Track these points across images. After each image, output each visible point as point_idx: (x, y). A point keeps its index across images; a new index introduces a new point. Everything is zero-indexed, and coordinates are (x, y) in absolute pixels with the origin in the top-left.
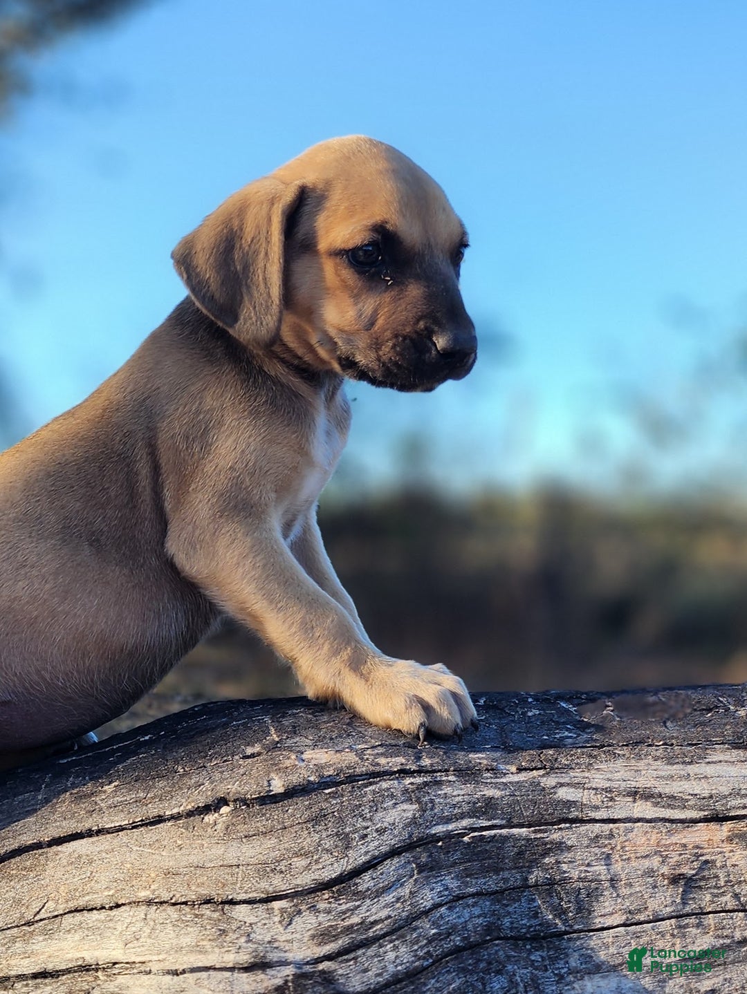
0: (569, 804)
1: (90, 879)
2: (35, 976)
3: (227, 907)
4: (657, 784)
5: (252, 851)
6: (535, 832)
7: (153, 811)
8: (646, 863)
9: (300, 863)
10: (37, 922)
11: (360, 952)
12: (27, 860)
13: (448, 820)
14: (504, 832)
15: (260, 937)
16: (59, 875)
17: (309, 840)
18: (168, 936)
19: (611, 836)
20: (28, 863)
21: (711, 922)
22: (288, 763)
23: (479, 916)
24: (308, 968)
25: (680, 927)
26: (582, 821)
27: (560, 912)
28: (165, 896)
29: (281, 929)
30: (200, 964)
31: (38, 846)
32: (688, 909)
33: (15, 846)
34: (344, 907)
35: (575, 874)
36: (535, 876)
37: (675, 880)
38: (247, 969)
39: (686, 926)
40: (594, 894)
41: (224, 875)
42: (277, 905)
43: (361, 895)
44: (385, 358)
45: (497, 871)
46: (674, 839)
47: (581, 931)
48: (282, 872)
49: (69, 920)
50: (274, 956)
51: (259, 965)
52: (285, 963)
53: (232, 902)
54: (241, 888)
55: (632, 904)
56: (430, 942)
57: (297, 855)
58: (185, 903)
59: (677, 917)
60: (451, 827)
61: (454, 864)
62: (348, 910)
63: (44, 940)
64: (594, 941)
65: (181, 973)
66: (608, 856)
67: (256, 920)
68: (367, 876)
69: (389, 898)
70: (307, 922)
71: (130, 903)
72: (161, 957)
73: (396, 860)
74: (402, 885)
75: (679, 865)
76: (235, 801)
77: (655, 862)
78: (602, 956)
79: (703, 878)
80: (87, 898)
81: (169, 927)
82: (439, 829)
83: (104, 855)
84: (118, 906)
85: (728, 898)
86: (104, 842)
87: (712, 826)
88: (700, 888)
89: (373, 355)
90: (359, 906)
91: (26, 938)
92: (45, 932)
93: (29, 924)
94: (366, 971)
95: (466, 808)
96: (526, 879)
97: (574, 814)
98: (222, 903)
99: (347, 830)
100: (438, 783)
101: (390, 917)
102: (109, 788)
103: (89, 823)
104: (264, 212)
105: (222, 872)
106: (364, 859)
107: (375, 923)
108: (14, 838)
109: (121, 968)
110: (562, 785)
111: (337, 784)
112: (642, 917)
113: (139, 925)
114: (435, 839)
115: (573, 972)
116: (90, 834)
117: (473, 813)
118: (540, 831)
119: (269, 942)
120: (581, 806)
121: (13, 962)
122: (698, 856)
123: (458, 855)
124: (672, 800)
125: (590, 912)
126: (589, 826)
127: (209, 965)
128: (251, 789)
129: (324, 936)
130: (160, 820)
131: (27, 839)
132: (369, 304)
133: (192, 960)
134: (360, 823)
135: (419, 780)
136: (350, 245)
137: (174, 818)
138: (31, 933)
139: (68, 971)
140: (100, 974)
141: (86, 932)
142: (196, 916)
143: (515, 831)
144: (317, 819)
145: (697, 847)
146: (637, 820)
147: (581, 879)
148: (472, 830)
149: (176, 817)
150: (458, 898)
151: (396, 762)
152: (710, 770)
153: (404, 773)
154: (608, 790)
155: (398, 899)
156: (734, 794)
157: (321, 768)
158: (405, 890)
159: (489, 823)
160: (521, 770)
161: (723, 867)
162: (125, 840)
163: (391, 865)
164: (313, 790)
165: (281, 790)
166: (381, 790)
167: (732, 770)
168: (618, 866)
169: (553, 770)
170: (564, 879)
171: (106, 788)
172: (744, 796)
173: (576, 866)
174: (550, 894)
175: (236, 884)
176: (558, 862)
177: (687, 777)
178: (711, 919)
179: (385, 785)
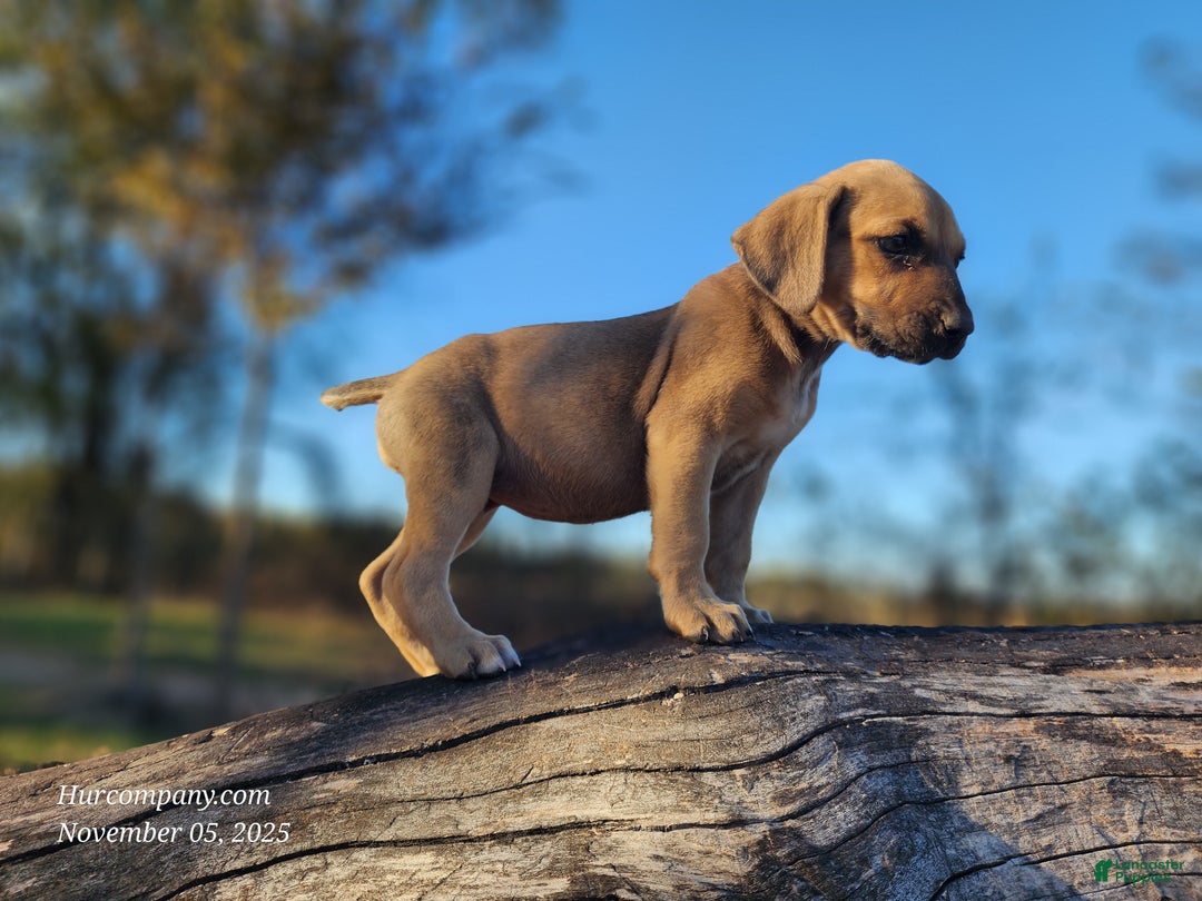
0: (925, 700)
1: (569, 749)
2: (531, 832)
3: (695, 774)
4: (976, 689)
5: (706, 729)
6: (908, 720)
7: (616, 696)
8: (987, 747)
9: (750, 739)
10: (524, 785)
11: (816, 812)
12: (510, 734)
13: (849, 709)
14: (887, 719)
15: (730, 799)
16: (541, 745)
17: (752, 721)
18: (649, 797)
19: (959, 725)
20: (512, 736)
21: (1038, 792)
22: (720, 662)
23: (888, 784)
24: (777, 825)
25: (1018, 796)
26: (936, 713)
27: (938, 783)
28: (640, 764)
29: (746, 793)
30: (685, 822)
31: (516, 722)
32: (1021, 782)
33: (497, 721)
34: (791, 775)
35: (941, 753)
36: (915, 754)
37: (1008, 759)
38: (725, 826)
39: (1022, 795)
40: (957, 769)
41: (688, 748)
42: (738, 772)
43: (802, 765)
44: (900, 330)
45: (890, 749)
46: (1001, 729)
47: (953, 798)
48: (736, 746)
49: (554, 784)
50: (747, 815)
51: (737, 823)
52: (758, 821)
53: (699, 770)
54: (705, 758)
55: (983, 778)
56: (865, 804)
57: (745, 732)
58: (658, 770)
59: (1015, 788)
60: (851, 714)
61: (860, 743)
62: (795, 777)
63: (534, 801)
64: (965, 806)
65: (668, 830)
66: (960, 741)
67: (722, 785)
68: (803, 750)
69: (823, 768)
70: (765, 788)
71: (608, 770)
72: (648, 815)
73: (821, 738)
74: (830, 758)
75: (1007, 748)
76: (685, 689)
77: (991, 746)
78: (973, 817)
79: (1026, 759)
80: (568, 766)
81: (650, 791)
82: (844, 715)
83: (578, 730)
84: (598, 772)
85: (1044, 774)
86: (578, 720)
87: (1023, 720)
88: (1025, 766)
89: (890, 326)
90: (803, 774)
91: (517, 799)
92: (533, 794)
93: (518, 787)
94: (825, 828)
95: (858, 700)
96: (909, 757)
97: (931, 708)
98: (690, 770)
99: (780, 713)
100: (835, 681)
101: (828, 784)
102: (571, 678)
103: (559, 705)
104: (811, 206)
105: (685, 744)
106: (797, 737)
107: (819, 788)
108: (494, 715)
109: (613, 825)
110: (915, 686)
111: (765, 679)
112: (992, 788)
113: (621, 789)
114: (842, 723)
115: (958, 830)
116: (561, 713)
117: (864, 704)
118: (914, 720)
119: (738, 803)
120: (934, 703)
121: (507, 820)
122: (1019, 742)
123: (861, 736)
124: (991, 701)
125: (957, 783)
126: (943, 717)
127: (693, 822)
128: (697, 680)
129: (782, 798)
130: (622, 703)
131: (507, 716)
132: (891, 283)
133: (677, 817)
134: (788, 709)
135: (821, 678)
136: (884, 234)
137: (634, 701)
138: (521, 795)
139: (561, 828)
140: (594, 830)
141: (573, 794)
142: (671, 781)
143: (894, 719)
144: (755, 705)
145: (1017, 735)
146: (973, 714)
147: (945, 758)
148: (866, 717)
149: (635, 701)
150: (871, 769)
151: (799, 664)
152: (1005, 681)
153: (808, 673)
154: (946, 692)
155: (831, 769)
156: (1029, 698)
157: (747, 666)
158: (834, 762)
159: (876, 713)
160: (884, 675)
161: (1037, 750)
162: (595, 718)
163: (819, 742)
164: (746, 683)
165: (722, 681)
166: (797, 684)
167: (1020, 682)
168: (968, 748)
169: (905, 676)
170: (935, 757)
171: (567, 678)
172: (1036, 700)
173: (941, 747)
174: (928, 769)
175: (699, 755)
176: (928, 744)
177: (993, 685)
178: (1037, 790)
179: (799, 681)
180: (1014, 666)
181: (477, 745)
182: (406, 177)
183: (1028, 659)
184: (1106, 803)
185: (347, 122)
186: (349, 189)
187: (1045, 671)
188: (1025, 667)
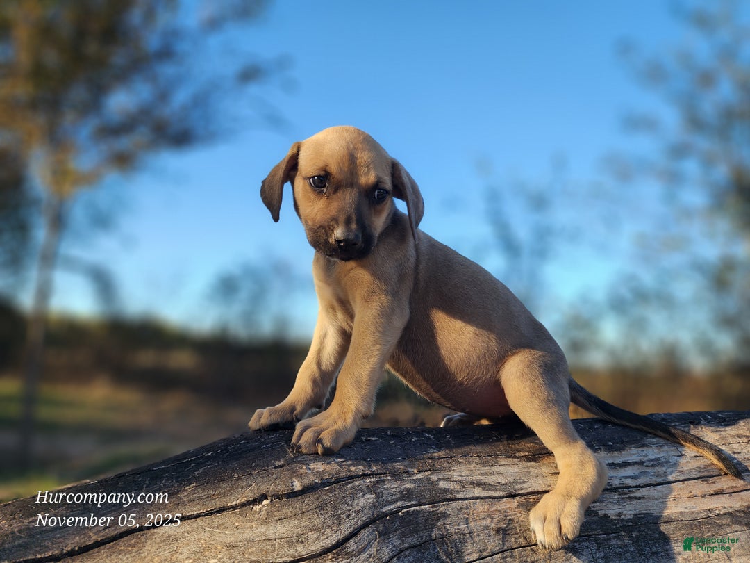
0: (446, 490)
1: (176, 552)
4: (481, 477)
5: (281, 529)
6: (432, 507)
7: (219, 503)
8: (484, 522)
9: (314, 535)
12: (132, 540)
13: (390, 503)
14: (418, 508)
16: (154, 549)
17: (318, 520)
19: (467, 508)
21: (517, 554)
22: (302, 471)
25: (503, 558)
26: (452, 500)
27: (449, 555)
32: (506, 547)
35: (453, 531)
36: (435, 533)
37: (498, 530)
39: (506, 557)
40: (463, 542)
41: (267, 546)
43: (350, 555)
45: (417, 532)
46: (495, 508)
48: (303, 542)
54: (277, 554)
55: (480, 546)
57: (311, 530)
59: (502, 552)
60: (392, 507)
61: (396, 530)
66: (467, 519)
68: (352, 542)
69: (365, 555)
73: (367, 530)
74: (371, 546)
75: (498, 522)
76: (272, 496)
77: (488, 521)
79: (510, 529)
82: (387, 509)
83: (186, 534)
85: (521, 539)
86: (188, 525)
87: (510, 499)
88: (509, 534)
95: (398, 495)
96: (431, 536)
97: (449, 496)
99: (339, 512)
100: (383, 481)
102: (189, 488)
105: (265, 543)
106: (349, 531)
110: (440, 479)
111: (333, 483)
112: (486, 554)
114: (386, 515)
117: (402, 498)
118: (435, 507)
120: (451, 491)
122: (506, 516)
123: (397, 524)
124: (490, 487)
125: (462, 553)
126: (456, 503)
128: (282, 488)
130: (223, 509)
132: (316, 206)
134: (346, 508)
135: (373, 480)
143: (423, 507)
144: (322, 507)
145: (505, 512)
146: (477, 498)
147: (456, 534)
148: (403, 508)
149: (234, 508)
150: (401, 551)
151: (359, 469)
152: (501, 469)
153: (365, 476)
154: (461, 482)
155: (371, 555)
156: (516, 482)
157: (320, 474)
158: (374, 550)
159: (409, 504)
160: (420, 471)
161: (518, 522)
162: (201, 523)
163: (365, 534)
164: (318, 488)
165: (300, 488)
166: (355, 486)
167: (511, 469)
168: (472, 525)
169: (434, 471)
170: (448, 534)
171: (187, 488)
172: (520, 483)
173: (453, 526)
174: (443, 544)
175: (273, 552)
176: (444, 524)
177: (493, 474)
178: (516, 552)
179: (357, 483)
180: (508, 456)
181: (104, 551)
182: (163, 96)
183: (518, 451)
184: (560, 558)
185: (118, 58)
186: (121, 101)
187: (528, 460)
188: (515, 457)
